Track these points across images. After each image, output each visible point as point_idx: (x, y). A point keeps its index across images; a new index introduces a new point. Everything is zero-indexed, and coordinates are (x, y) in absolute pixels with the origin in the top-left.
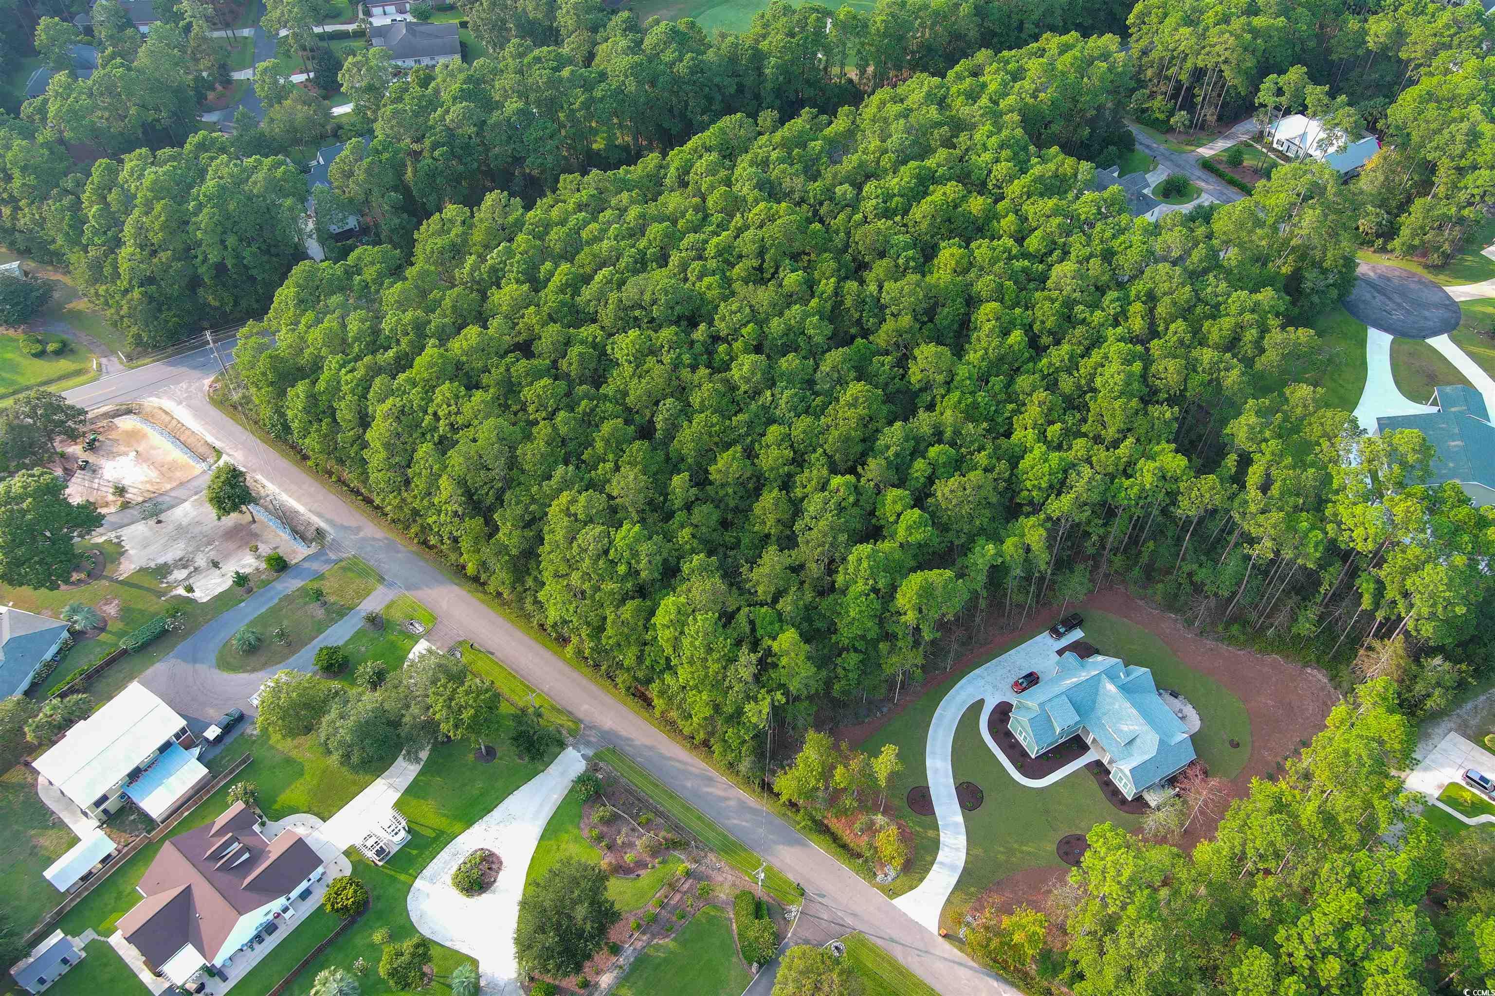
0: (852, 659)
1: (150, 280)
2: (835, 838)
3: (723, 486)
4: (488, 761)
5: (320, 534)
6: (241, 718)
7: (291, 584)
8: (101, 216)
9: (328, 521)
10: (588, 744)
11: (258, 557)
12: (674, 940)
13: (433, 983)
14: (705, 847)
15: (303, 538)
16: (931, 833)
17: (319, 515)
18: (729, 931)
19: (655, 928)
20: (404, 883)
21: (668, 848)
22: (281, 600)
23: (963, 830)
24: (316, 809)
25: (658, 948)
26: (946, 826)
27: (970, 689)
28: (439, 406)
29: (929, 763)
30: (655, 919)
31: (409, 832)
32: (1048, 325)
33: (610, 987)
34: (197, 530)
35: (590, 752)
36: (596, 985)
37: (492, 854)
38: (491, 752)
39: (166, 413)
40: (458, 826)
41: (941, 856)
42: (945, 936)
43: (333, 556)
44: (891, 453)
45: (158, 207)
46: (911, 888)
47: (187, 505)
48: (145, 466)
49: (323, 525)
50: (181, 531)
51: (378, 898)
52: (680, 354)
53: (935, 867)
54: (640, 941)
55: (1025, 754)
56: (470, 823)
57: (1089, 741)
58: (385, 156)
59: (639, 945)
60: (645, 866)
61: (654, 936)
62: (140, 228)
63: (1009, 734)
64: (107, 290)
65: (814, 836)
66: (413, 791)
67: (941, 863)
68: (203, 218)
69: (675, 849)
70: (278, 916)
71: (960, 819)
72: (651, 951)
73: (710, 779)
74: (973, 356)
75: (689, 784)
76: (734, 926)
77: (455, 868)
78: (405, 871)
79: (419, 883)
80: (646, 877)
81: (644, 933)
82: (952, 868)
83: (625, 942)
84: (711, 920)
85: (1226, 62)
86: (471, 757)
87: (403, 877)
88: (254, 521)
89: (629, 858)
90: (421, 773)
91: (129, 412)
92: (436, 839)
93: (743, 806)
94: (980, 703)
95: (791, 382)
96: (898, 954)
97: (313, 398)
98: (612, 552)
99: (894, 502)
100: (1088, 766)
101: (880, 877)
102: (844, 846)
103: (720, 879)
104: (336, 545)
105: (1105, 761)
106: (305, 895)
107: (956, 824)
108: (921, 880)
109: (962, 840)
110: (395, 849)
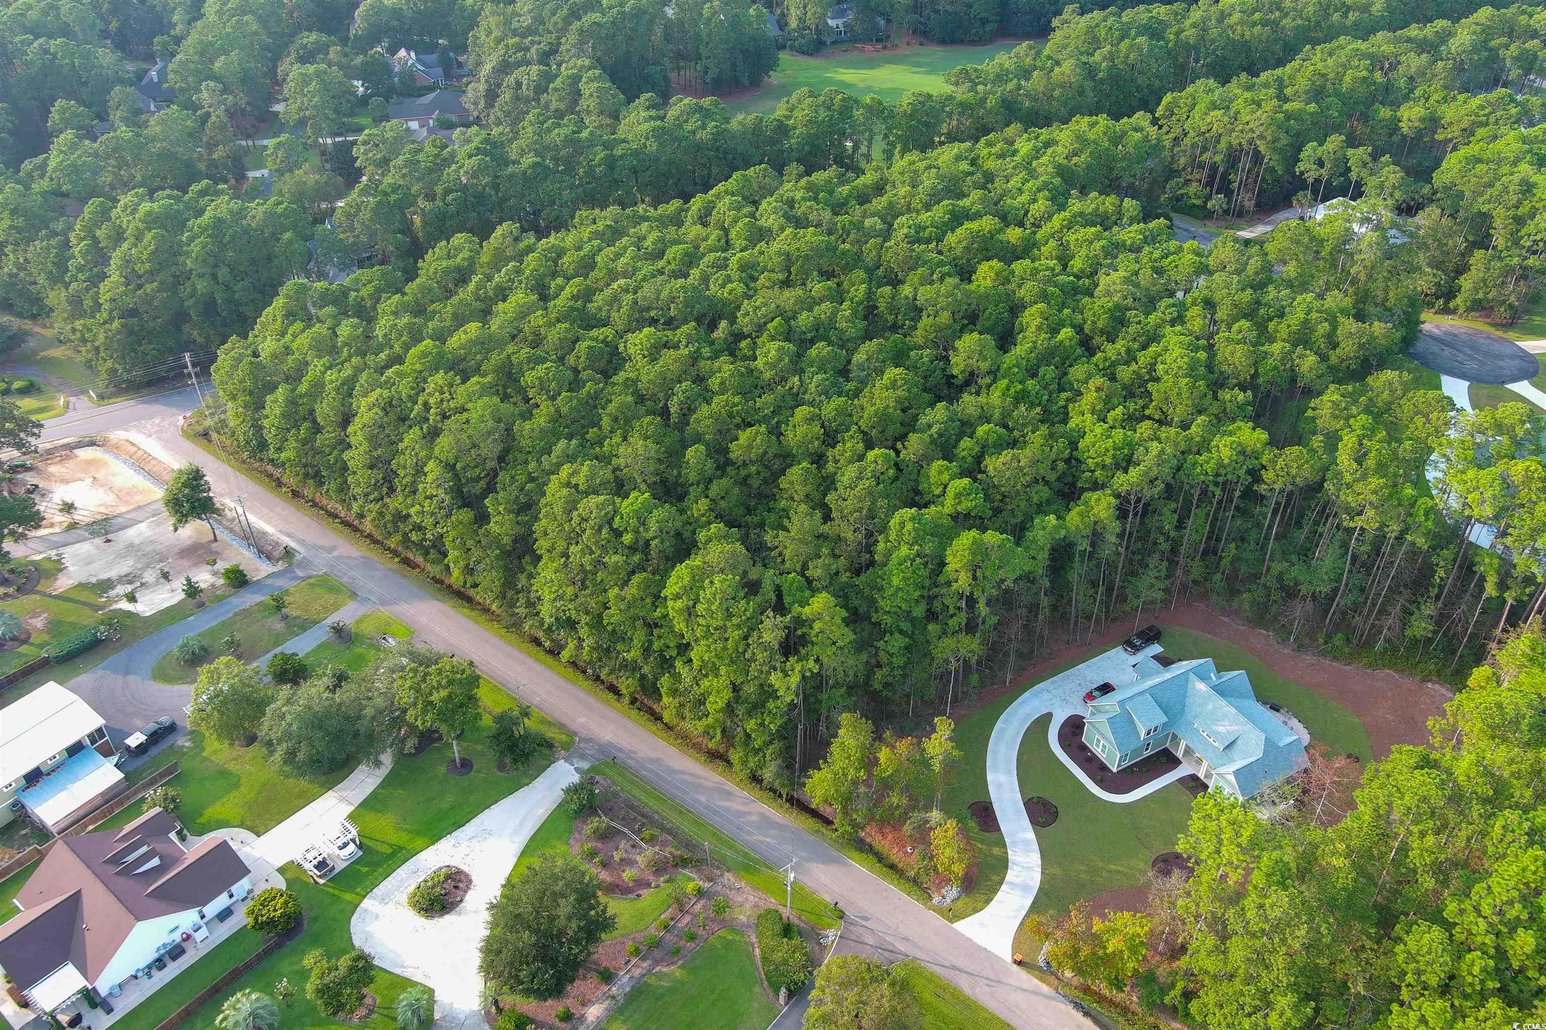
0: (896, 642)
1: (133, 313)
2: (880, 858)
3: (745, 464)
4: (463, 774)
5: (288, 553)
6: (171, 729)
7: (248, 600)
8: (87, 251)
9: (301, 542)
10: (583, 757)
11: (215, 574)
12: (682, 967)
13: (374, 1016)
14: (723, 865)
15: (269, 558)
16: (996, 851)
17: (289, 535)
18: (751, 957)
19: (657, 953)
20: (350, 903)
21: (676, 866)
22: (236, 614)
23: (1036, 847)
24: (249, 823)
25: (661, 976)
26: (1014, 843)
27: (1035, 703)
28: (429, 394)
29: (990, 777)
30: (657, 944)
31: (360, 847)
32: (1100, 324)
33: (599, 1021)
34: (149, 549)
35: (585, 765)
36: (582, 1018)
37: (459, 872)
38: (466, 765)
39: (133, 444)
40: (419, 842)
41: (1010, 876)
42: (1019, 963)
43: (300, 573)
44: (934, 430)
45: (149, 236)
46: (976, 911)
47: (142, 527)
48: (101, 490)
49: (293, 544)
50: (131, 548)
51: (315, 919)
52: (698, 349)
53: (1004, 887)
54: (639, 968)
55: (1104, 768)
56: (435, 839)
57: (1180, 754)
58: (393, 198)
59: (637, 972)
60: (648, 885)
61: (656, 962)
62: (128, 261)
63: (1084, 748)
64: (84, 326)
65: (856, 855)
66: (370, 804)
67: (1011, 883)
68: (195, 248)
69: (684, 867)
70: (188, 938)
71: (1031, 835)
72: (652, 980)
73: (729, 794)
74: (1020, 350)
75: (703, 799)
76: (757, 951)
77: (412, 888)
78: (351, 889)
79: (367, 903)
80: (648, 897)
81: (643, 959)
82: (1024, 888)
83: (621, 969)
84: (728, 945)
85: (1261, 137)
86: (442, 769)
87: (348, 897)
88: (216, 540)
89: (628, 875)
90: (381, 786)
91: (92, 444)
92: (393, 855)
93: (766, 823)
94: (1048, 717)
95: (822, 369)
96: (964, 984)
97: (292, 402)
98: (617, 519)
99: (940, 473)
100: (1181, 781)
101: (936, 899)
102: (892, 867)
103: (740, 899)
104: (305, 564)
105: (1201, 775)
106: (225, 914)
107: (1027, 842)
108: (988, 901)
109: (1035, 858)
110: (341, 866)
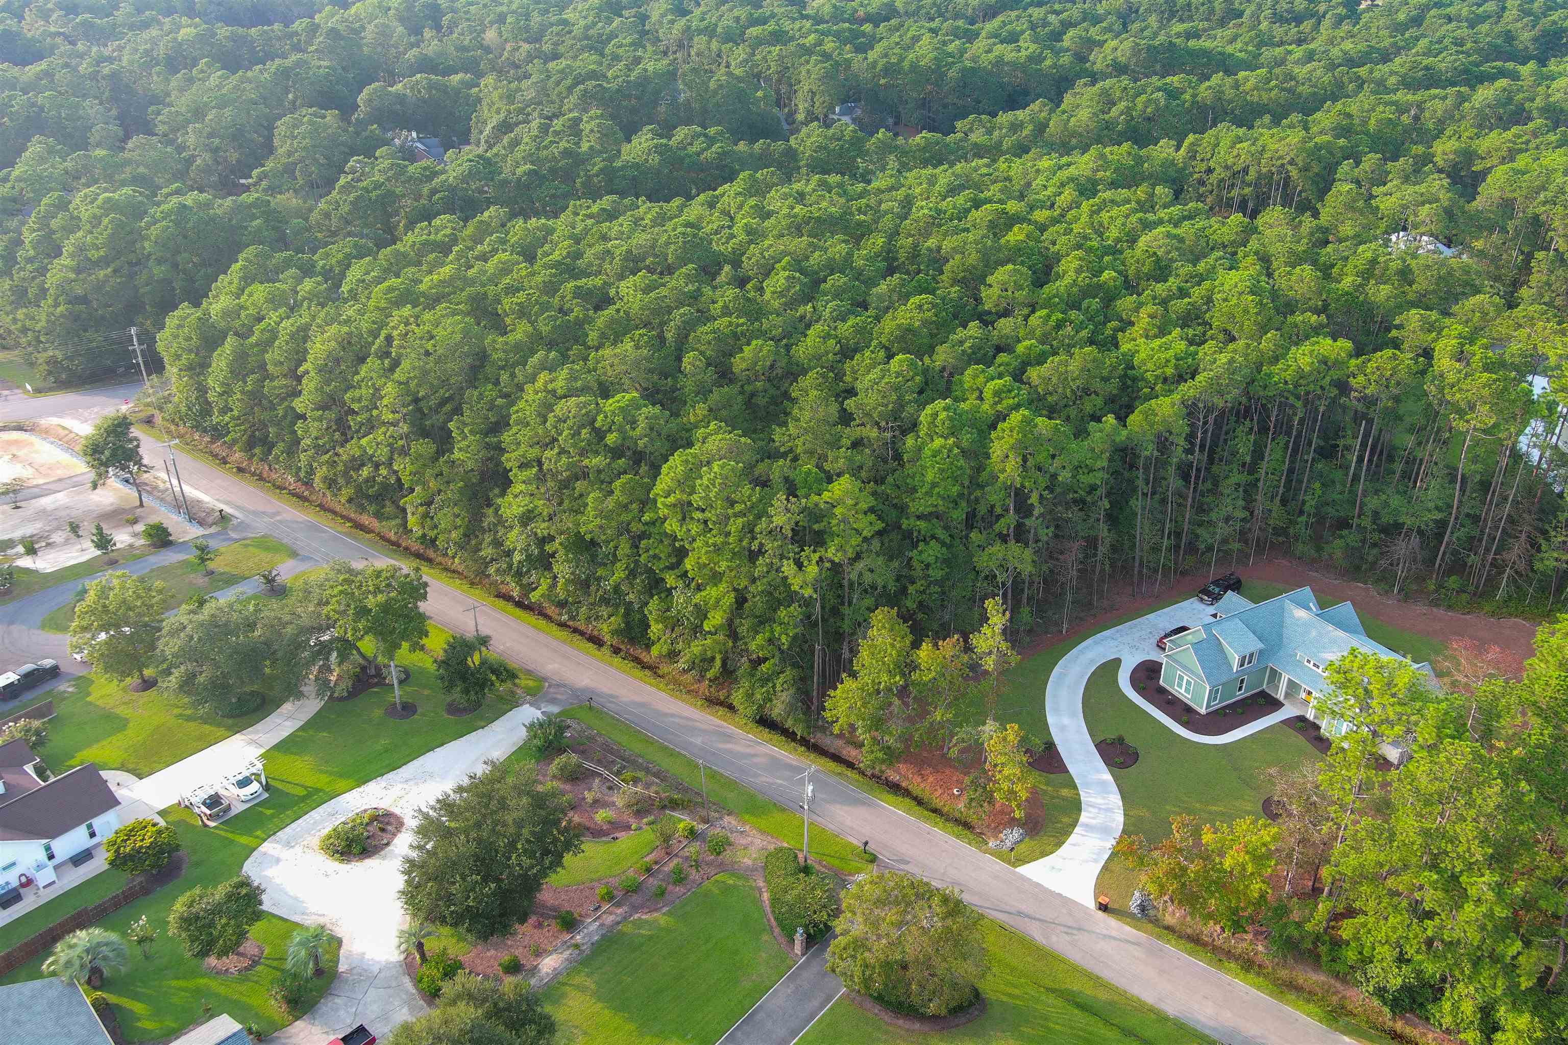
1: (79, 298)
2: (919, 802)
4: (402, 717)
6: (54, 673)
7: (169, 558)
10: (553, 701)
11: (135, 535)
12: (669, 913)
13: (259, 968)
16: (1065, 792)
18: (758, 902)
19: (635, 899)
20: (245, 847)
21: (664, 807)
22: (152, 571)
23: (1115, 788)
24: (131, 766)
25: (639, 924)
26: (1087, 785)
27: (1100, 649)
29: (1051, 720)
30: (637, 888)
31: (267, 788)
33: (557, 973)
34: (63, 513)
35: (555, 709)
36: (534, 970)
37: (388, 815)
38: (408, 709)
39: (64, 428)
40: (342, 784)
41: (1084, 818)
43: (233, 535)
46: (1044, 854)
47: (60, 496)
48: (19, 466)
50: (43, 513)
51: (198, 864)
53: (1077, 829)
54: (611, 916)
55: (1189, 710)
56: (363, 781)
57: (1280, 696)
59: (609, 919)
60: (628, 828)
61: (635, 909)
62: (81, 249)
63: (1162, 691)
64: (26, 315)
65: (891, 798)
66: (284, 747)
67: (1086, 826)
69: (673, 809)
70: (29, 882)
71: (1107, 777)
72: (628, 928)
73: (729, 738)
75: (698, 741)
76: (766, 896)
77: (327, 830)
78: (249, 832)
79: (268, 847)
80: (626, 842)
81: (619, 905)
82: (1104, 830)
83: (587, 916)
84: (727, 890)
86: (378, 713)
87: (244, 840)
88: (142, 505)
89: (601, 815)
90: (301, 728)
91: (20, 428)
92: (307, 798)
93: (775, 764)
94: (1117, 662)
96: (1037, 934)
98: (600, 418)
99: (975, 377)
100: (1286, 722)
102: (935, 811)
103: (743, 841)
104: (243, 526)
105: (1310, 715)
106: (81, 858)
107: (1103, 783)
108: (1060, 844)
109: (1115, 799)
110: (238, 808)
